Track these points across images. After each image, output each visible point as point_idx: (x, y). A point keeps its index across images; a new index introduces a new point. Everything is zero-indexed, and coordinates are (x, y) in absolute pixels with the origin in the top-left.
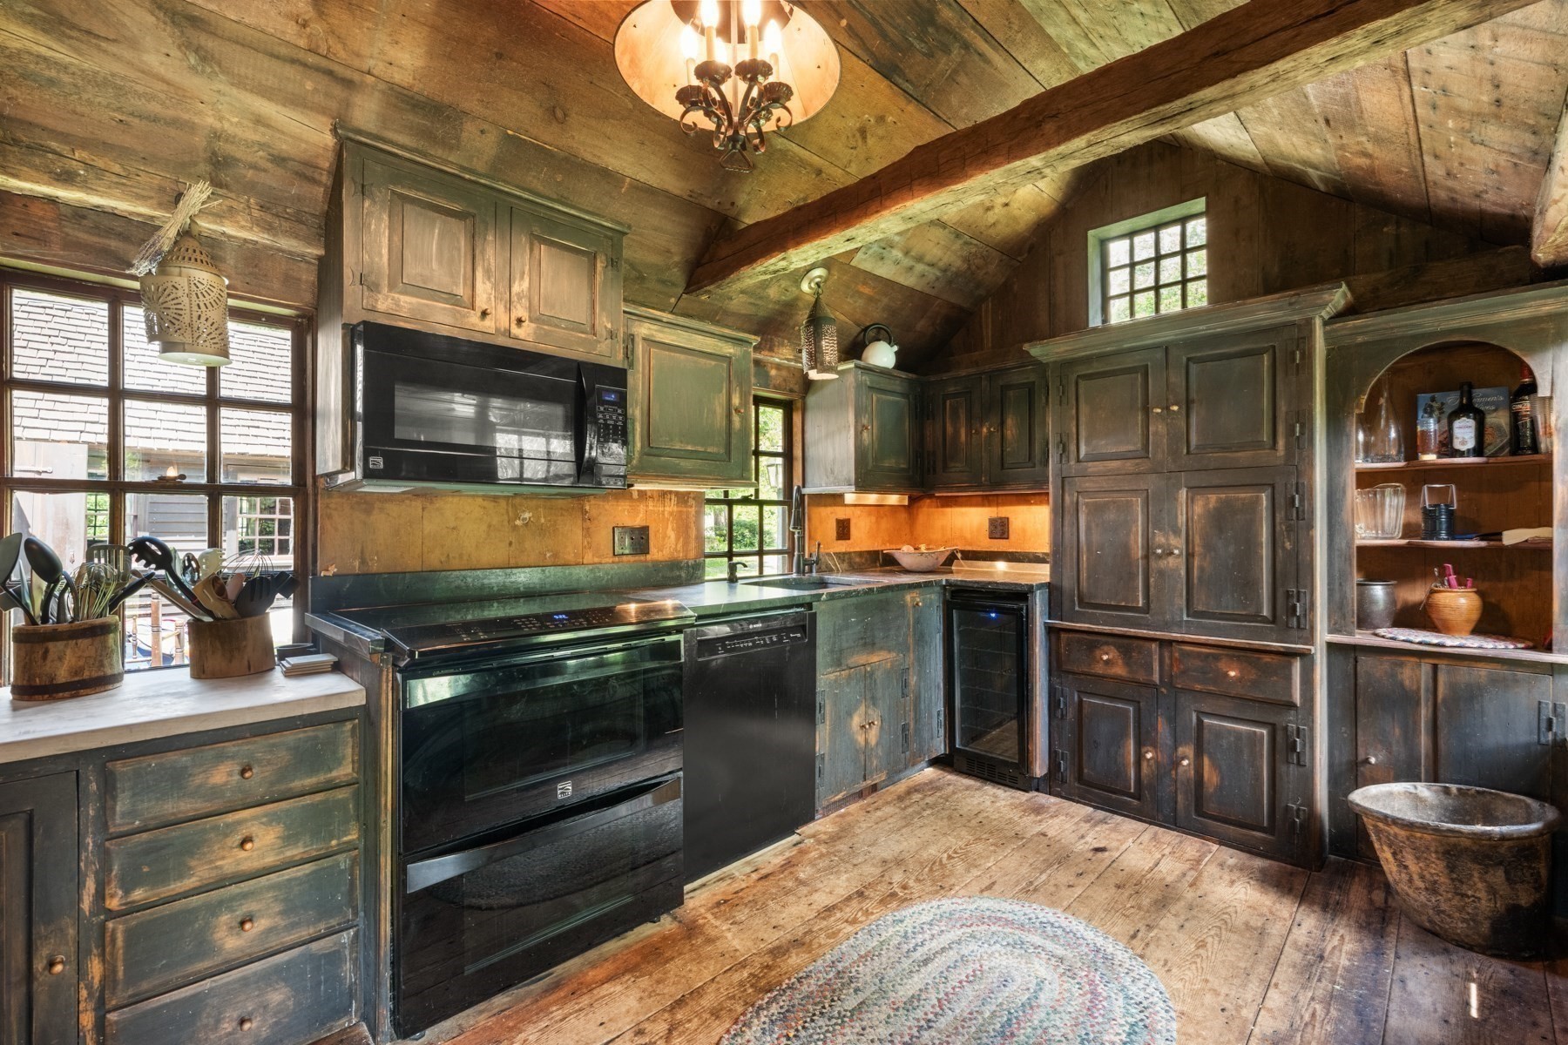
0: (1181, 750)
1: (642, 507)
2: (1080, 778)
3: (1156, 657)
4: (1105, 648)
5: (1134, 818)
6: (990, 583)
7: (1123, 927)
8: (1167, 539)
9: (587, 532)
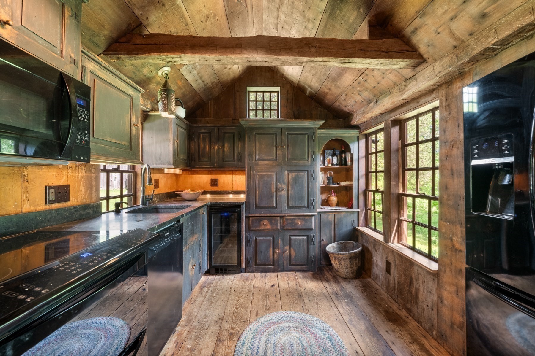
0: (285, 248)
1: (65, 173)
2: (256, 264)
3: (279, 221)
4: (264, 221)
5: (272, 272)
6: (228, 203)
7: (299, 307)
8: (282, 186)
9: (25, 190)
